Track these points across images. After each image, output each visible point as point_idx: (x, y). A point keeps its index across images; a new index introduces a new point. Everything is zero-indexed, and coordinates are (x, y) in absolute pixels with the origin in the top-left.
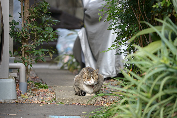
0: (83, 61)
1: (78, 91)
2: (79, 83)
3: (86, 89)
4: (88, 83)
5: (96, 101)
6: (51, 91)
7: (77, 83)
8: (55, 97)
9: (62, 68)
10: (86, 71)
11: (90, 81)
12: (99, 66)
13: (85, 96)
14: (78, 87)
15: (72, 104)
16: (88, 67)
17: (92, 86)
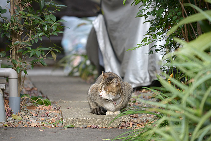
1: (94, 108)
5: (121, 121)
6: (55, 109)
7: (93, 96)
8: (61, 118)
9: (71, 74)
13: (104, 115)
14: (96, 101)
15: (87, 127)
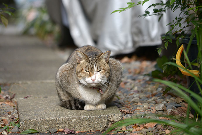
0: (65, 22)
1: (66, 99)
2: (69, 82)
3: (85, 95)
4: (89, 80)
5: (108, 121)
6: (7, 98)
7: (64, 82)
8: (17, 117)
10: (81, 57)
11: (93, 77)
12: (98, 32)
13: (81, 111)
14: (68, 90)
15: (57, 132)
16: (86, 46)
17: (97, 88)
